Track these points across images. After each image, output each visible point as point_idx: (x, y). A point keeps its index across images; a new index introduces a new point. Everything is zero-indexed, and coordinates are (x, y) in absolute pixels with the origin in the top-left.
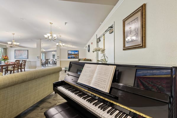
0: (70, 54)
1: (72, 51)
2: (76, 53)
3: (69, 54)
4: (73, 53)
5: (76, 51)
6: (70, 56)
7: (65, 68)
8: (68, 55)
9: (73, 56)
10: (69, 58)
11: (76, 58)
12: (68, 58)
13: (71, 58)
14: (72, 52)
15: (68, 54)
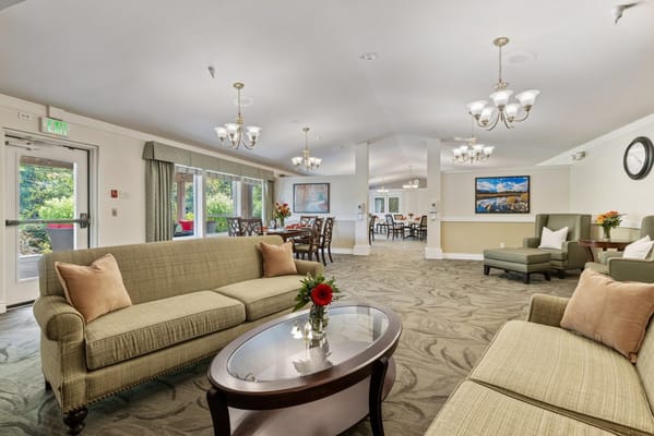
0: (487, 192)
1: (495, 180)
2: (516, 187)
3: (480, 194)
4: (500, 188)
5: (518, 179)
6: (488, 203)
7: (485, 257)
8: (477, 199)
9: (499, 201)
10: (479, 210)
11: (514, 212)
12: (477, 212)
13: (493, 210)
14: (496, 184)
15: (478, 192)
